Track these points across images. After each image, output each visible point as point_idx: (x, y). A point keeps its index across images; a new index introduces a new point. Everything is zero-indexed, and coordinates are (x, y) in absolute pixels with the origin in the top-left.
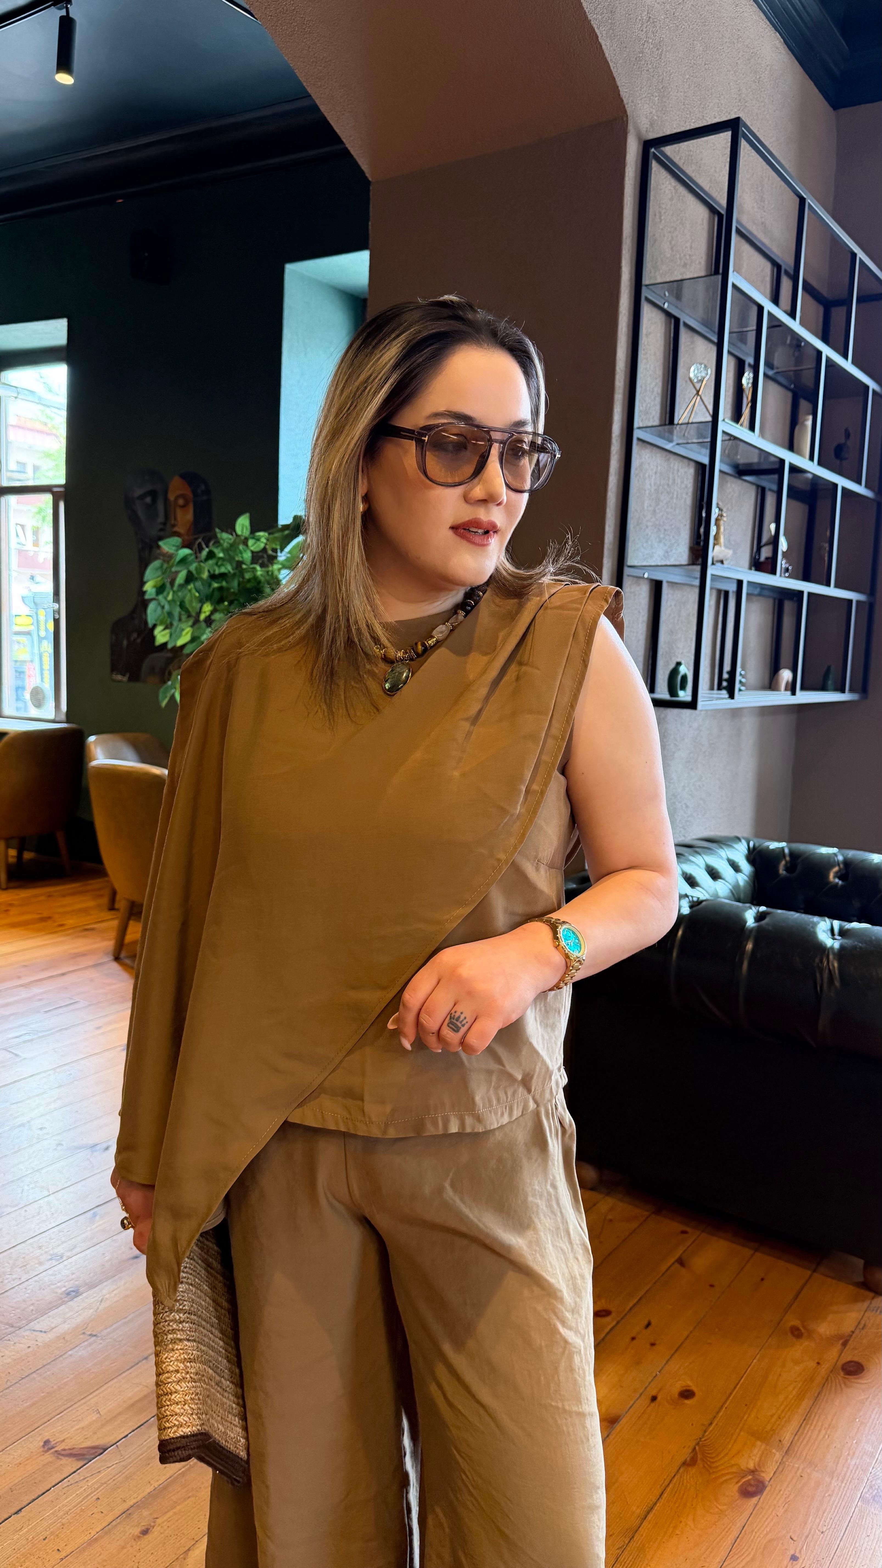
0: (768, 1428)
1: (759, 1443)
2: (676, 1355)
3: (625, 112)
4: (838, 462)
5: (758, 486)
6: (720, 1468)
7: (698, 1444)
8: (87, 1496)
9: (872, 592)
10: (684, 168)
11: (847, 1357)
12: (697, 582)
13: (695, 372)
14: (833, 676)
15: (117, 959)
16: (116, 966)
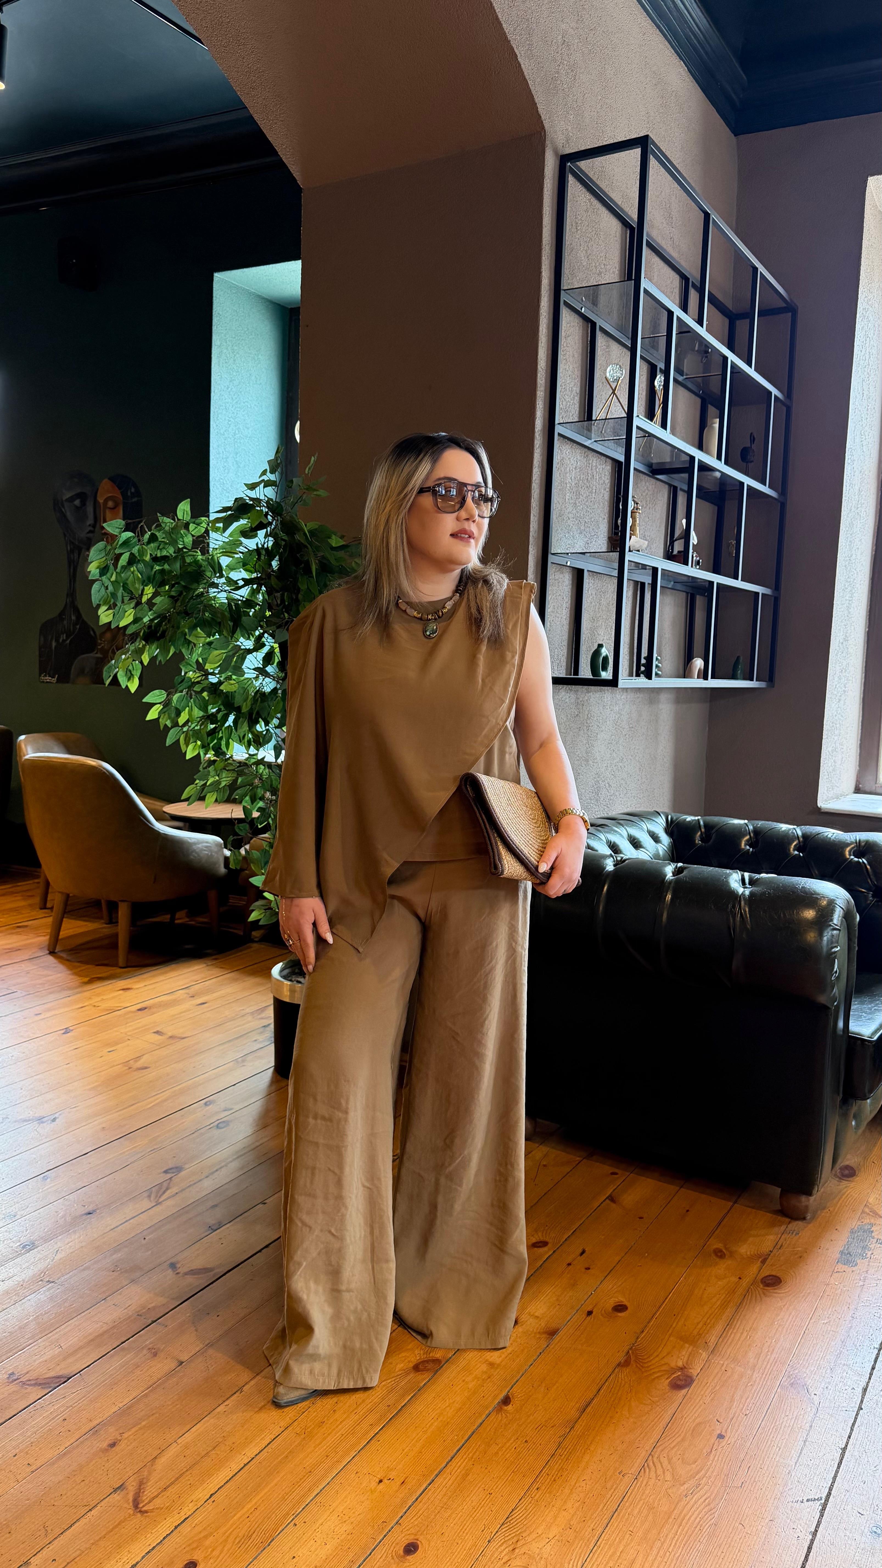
0: (695, 1332)
1: (687, 1345)
2: (609, 1277)
3: (543, 127)
4: (745, 464)
5: (670, 485)
6: (651, 1367)
7: (631, 1349)
8: (53, 1419)
9: (777, 587)
10: (598, 183)
11: (766, 1272)
12: (615, 573)
13: (612, 372)
14: (741, 665)
15: (53, 952)
16: (52, 959)
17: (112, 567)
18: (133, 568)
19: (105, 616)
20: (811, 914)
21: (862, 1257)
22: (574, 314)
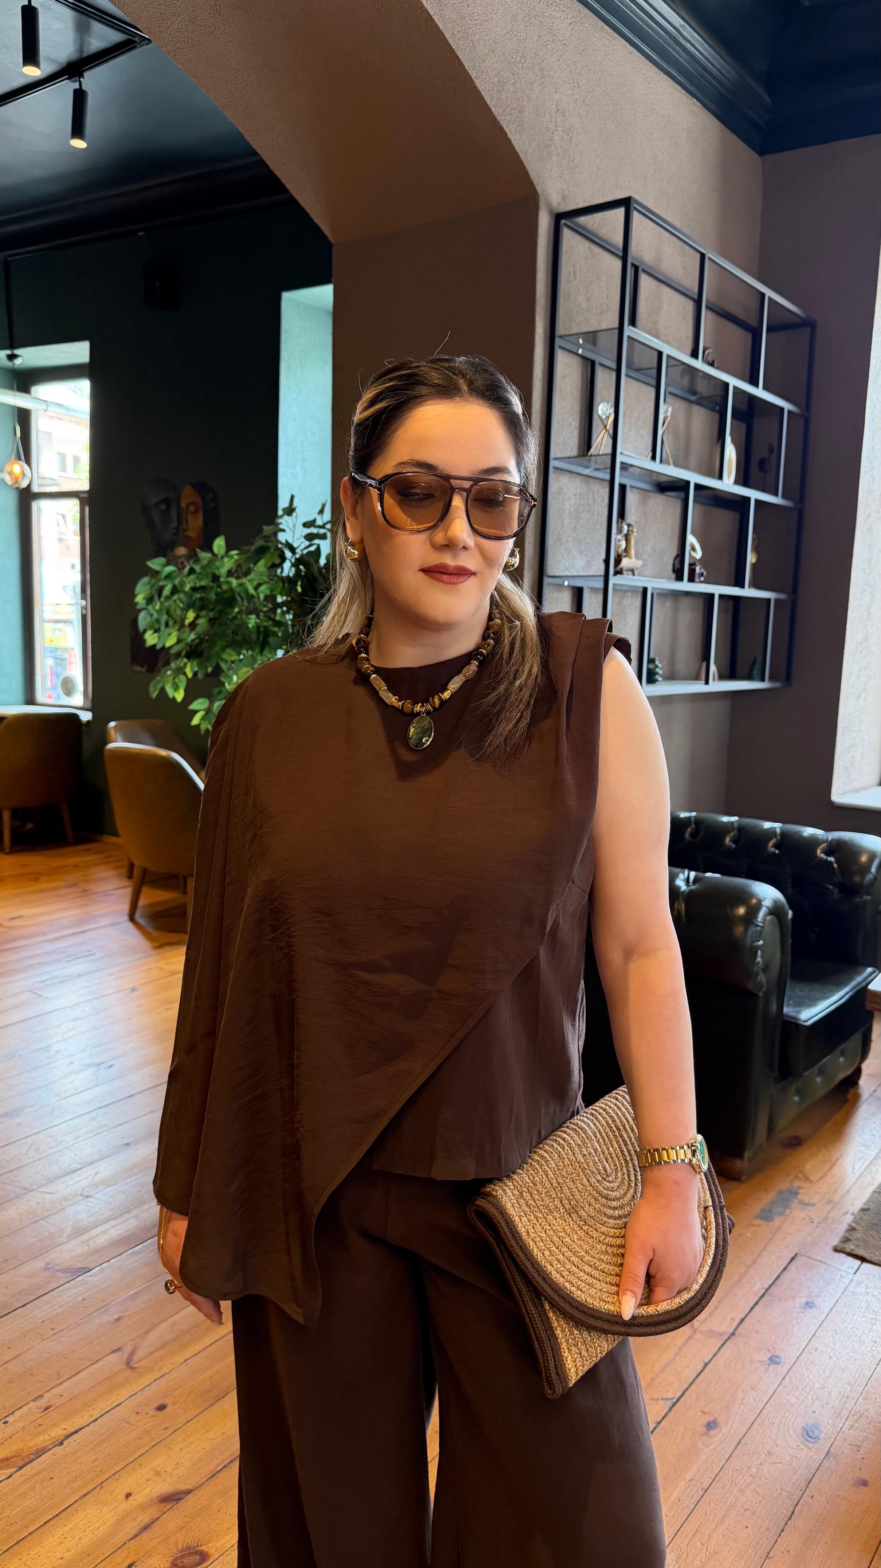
3: (536, 192)
5: (682, 499)
9: (794, 591)
13: (604, 409)
14: (758, 666)
15: (132, 918)
16: (130, 925)
17: (156, 597)
18: (175, 597)
19: (151, 639)
20: (742, 911)
21: (781, 1214)
22: (571, 355)
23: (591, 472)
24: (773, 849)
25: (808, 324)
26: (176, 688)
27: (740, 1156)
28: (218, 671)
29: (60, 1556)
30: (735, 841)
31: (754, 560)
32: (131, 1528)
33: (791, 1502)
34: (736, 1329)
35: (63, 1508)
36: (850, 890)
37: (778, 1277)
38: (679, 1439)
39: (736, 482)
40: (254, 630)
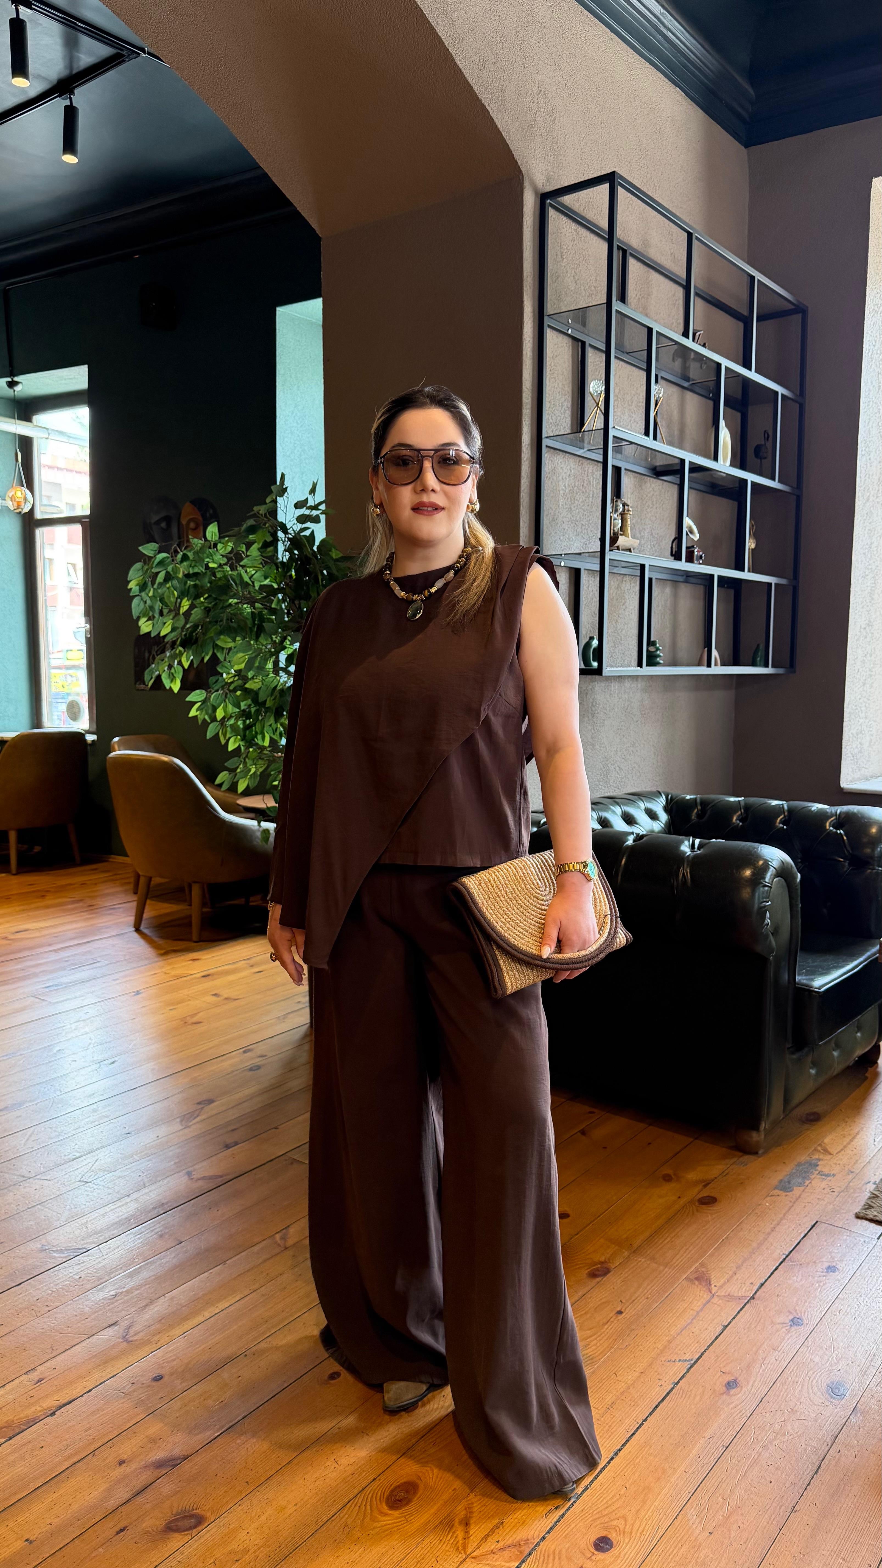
0: (625, 1236)
3: (521, 172)
5: (675, 483)
6: (576, 1260)
9: (795, 577)
11: (705, 1193)
13: (595, 386)
14: (761, 653)
15: (137, 929)
16: (136, 935)
17: (150, 584)
18: (169, 585)
19: (145, 627)
20: (748, 873)
21: (800, 1185)
22: (561, 336)
23: (584, 452)
24: (781, 825)
25: (800, 310)
26: (172, 678)
27: (756, 1128)
28: (215, 660)
29: (49, 1521)
30: (741, 819)
31: (753, 546)
32: (123, 1494)
33: (817, 1457)
34: (756, 1293)
35: (54, 1475)
36: (861, 863)
37: (798, 1243)
38: (698, 1398)
39: (732, 465)
40: (250, 617)
